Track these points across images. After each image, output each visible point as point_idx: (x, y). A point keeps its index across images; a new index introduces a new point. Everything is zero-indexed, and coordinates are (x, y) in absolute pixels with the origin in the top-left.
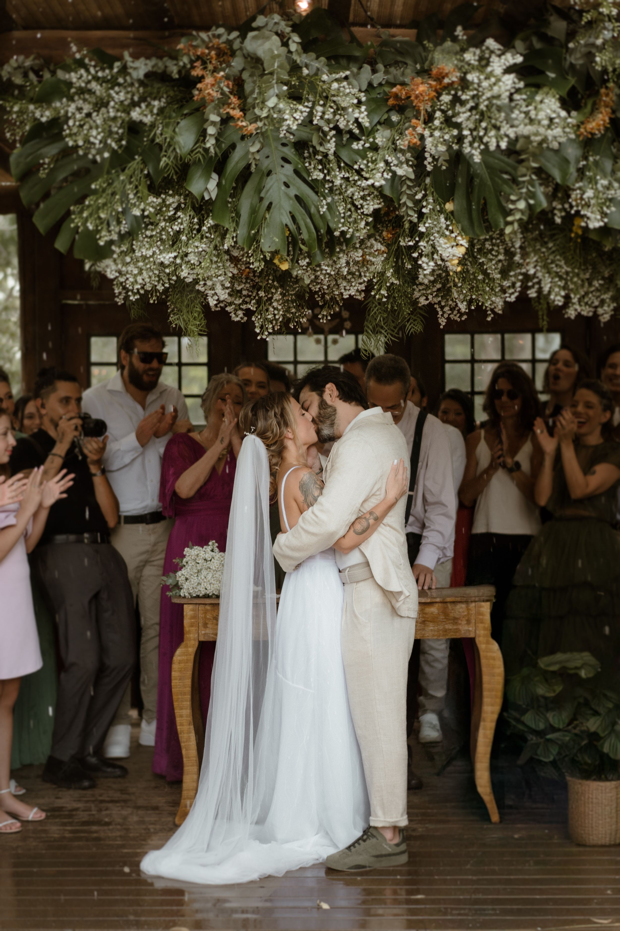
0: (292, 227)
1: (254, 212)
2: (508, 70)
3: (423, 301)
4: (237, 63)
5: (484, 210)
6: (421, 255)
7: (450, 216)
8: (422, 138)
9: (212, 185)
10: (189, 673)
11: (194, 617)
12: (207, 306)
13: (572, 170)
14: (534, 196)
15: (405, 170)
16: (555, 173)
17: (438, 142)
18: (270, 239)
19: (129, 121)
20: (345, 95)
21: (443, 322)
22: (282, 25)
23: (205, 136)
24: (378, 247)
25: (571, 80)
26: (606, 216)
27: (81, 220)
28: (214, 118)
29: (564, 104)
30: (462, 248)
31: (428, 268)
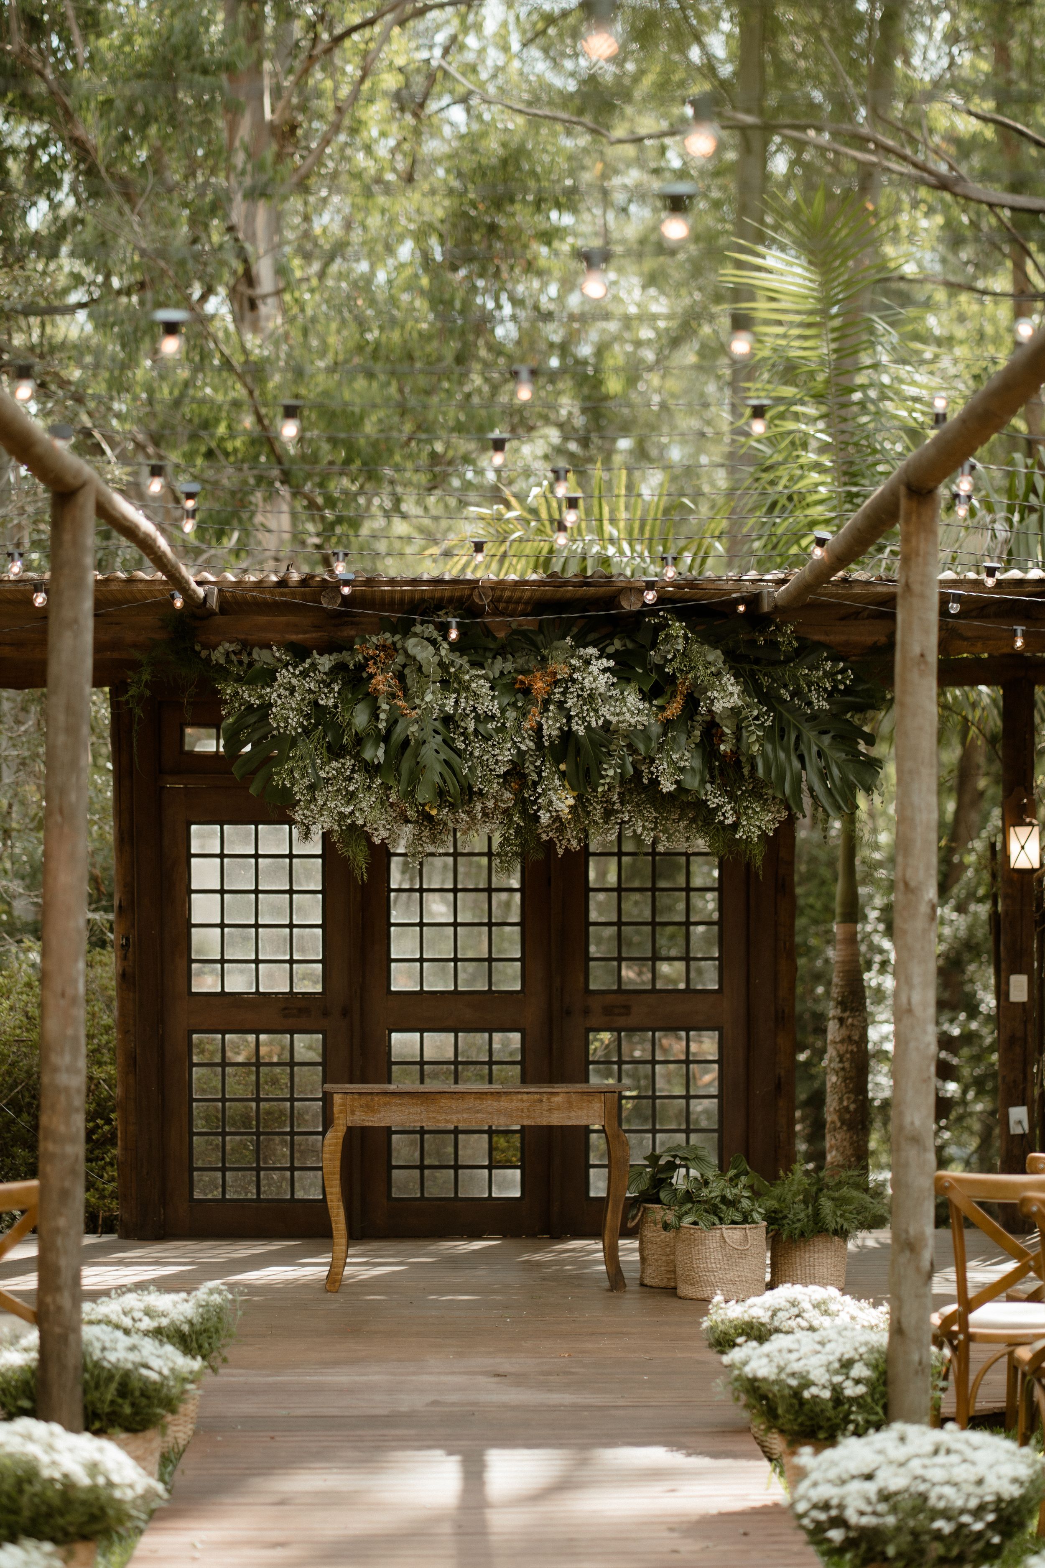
0: (441, 784)
1: (412, 772)
2: (605, 671)
3: (544, 837)
4: (400, 659)
5: (587, 773)
6: (539, 809)
7: (563, 775)
8: (541, 725)
9: (381, 753)
10: (339, 1155)
11: (343, 1105)
12: (371, 844)
13: (654, 744)
14: (622, 766)
15: (528, 745)
16: (641, 748)
17: (551, 728)
18: (424, 795)
19: (316, 703)
20: (482, 687)
21: (561, 852)
22: (435, 634)
23: (377, 718)
24: (508, 795)
25: (654, 676)
26: (677, 782)
27: (281, 780)
28: (385, 707)
29: (646, 696)
30: (571, 802)
31: (545, 818)
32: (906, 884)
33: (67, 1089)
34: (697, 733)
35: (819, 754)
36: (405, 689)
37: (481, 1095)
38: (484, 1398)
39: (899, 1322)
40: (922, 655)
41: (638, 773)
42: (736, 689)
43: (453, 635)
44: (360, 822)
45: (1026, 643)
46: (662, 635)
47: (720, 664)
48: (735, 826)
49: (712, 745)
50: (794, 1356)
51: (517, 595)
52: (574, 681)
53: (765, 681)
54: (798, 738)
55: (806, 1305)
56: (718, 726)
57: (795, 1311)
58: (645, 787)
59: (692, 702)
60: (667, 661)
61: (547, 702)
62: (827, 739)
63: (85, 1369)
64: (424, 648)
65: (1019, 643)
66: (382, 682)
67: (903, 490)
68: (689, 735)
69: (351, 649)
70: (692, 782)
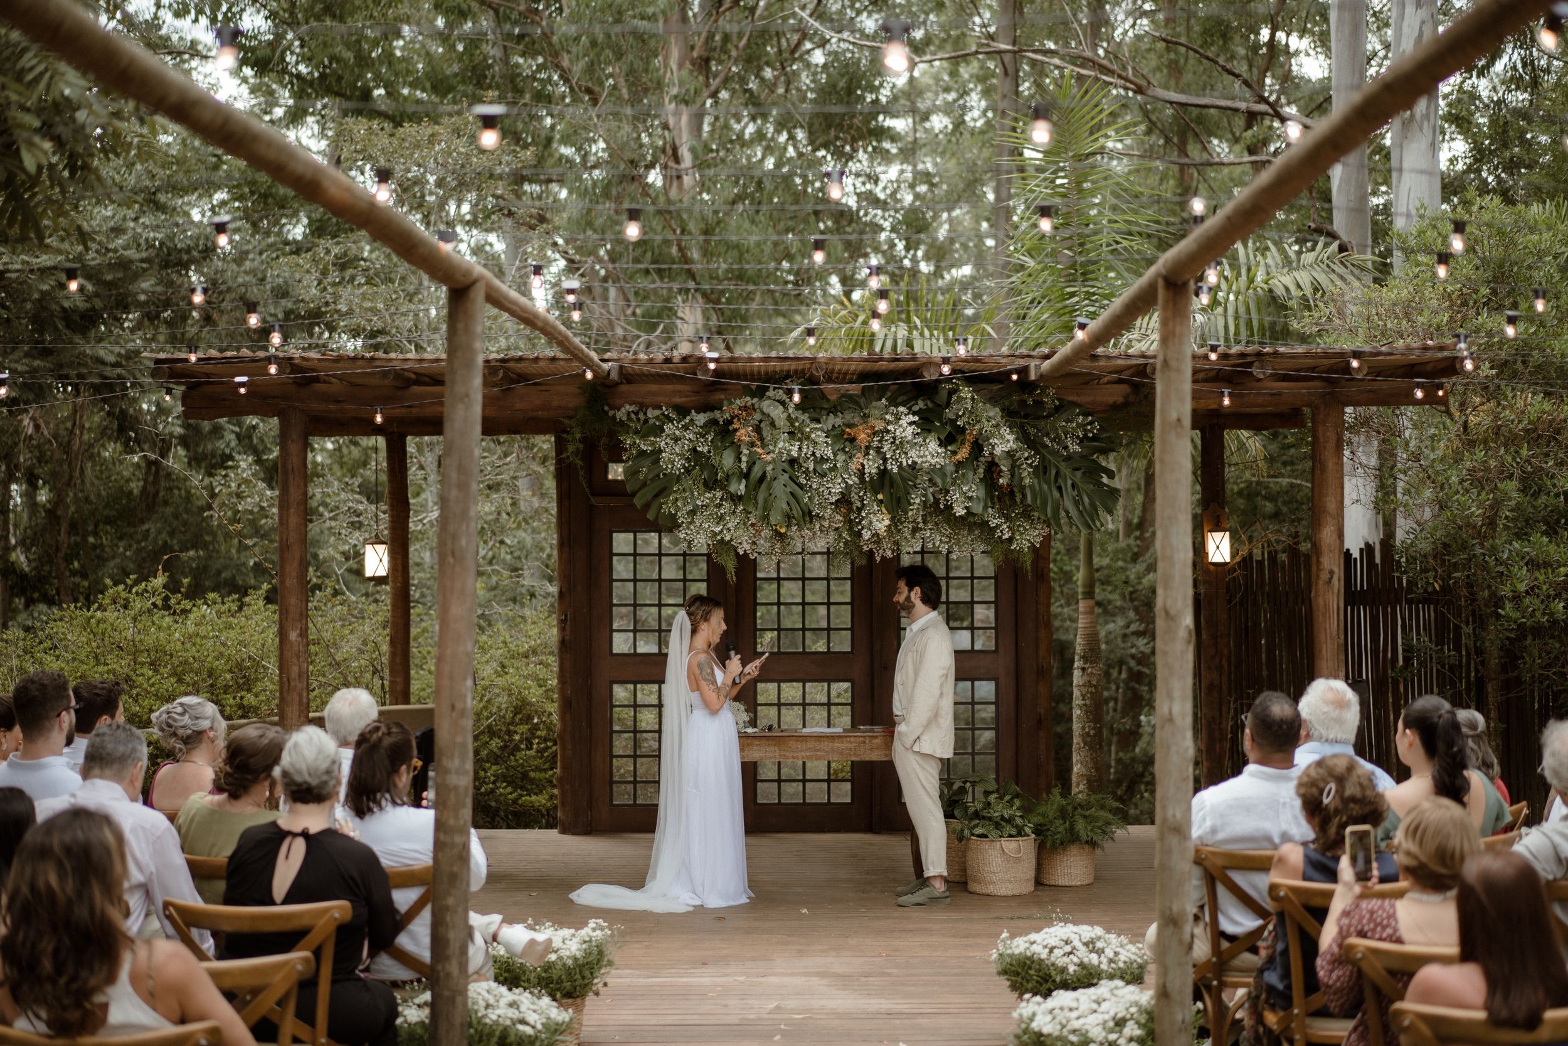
0: (788, 509)
1: (766, 501)
2: (911, 424)
3: (865, 548)
4: (757, 416)
5: (899, 500)
6: (862, 528)
7: (880, 502)
8: (863, 465)
9: (742, 487)
12: (737, 554)
13: (948, 479)
14: (925, 496)
15: (853, 480)
16: (939, 481)
17: (872, 467)
18: (775, 518)
19: (695, 450)
20: (820, 437)
21: (878, 559)
22: (784, 397)
23: (740, 460)
24: (838, 517)
25: (948, 428)
26: (966, 508)
27: (668, 508)
28: (746, 452)
29: (942, 444)
30: (887, 522)
31: (866, 535)
32: (1167, 613)
33: (456, 788)
34: (981, 470)
35: (1073, 486)
36: (762, 439)
37: (820, 738)
38: (816, 1003)
39: (1164, 986)
40: (1179, 420)
41: (937, 502)
42: (1011, 437)
43: (796, 398)
44: (728, 538)
45: (1231, 401)
46: (954, 398)
47: (999, 419)
48: (1010, 540)
49: (992, 479)
50: (1074, 1014)
51: (845, 368)
52: (888, 432)
53: (1032, 431)
54: (1057, 474)
55: (1077, 943)
56: (997, 465)
57: (1068, 949)
58: (942, 511)
59: (977, 448)
60: (958, 416)
61: (868, 448)
62: (1079, 474)
63: (470, 1025)
64: (776, 408)
65: (1227, 402)
66: (744, 434)
67: (1161, 283)
68: (975, 471)
69: (720, 409)
70: (978, 508)
